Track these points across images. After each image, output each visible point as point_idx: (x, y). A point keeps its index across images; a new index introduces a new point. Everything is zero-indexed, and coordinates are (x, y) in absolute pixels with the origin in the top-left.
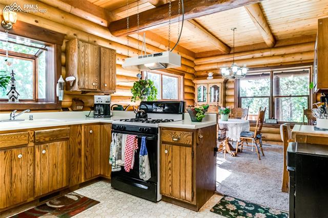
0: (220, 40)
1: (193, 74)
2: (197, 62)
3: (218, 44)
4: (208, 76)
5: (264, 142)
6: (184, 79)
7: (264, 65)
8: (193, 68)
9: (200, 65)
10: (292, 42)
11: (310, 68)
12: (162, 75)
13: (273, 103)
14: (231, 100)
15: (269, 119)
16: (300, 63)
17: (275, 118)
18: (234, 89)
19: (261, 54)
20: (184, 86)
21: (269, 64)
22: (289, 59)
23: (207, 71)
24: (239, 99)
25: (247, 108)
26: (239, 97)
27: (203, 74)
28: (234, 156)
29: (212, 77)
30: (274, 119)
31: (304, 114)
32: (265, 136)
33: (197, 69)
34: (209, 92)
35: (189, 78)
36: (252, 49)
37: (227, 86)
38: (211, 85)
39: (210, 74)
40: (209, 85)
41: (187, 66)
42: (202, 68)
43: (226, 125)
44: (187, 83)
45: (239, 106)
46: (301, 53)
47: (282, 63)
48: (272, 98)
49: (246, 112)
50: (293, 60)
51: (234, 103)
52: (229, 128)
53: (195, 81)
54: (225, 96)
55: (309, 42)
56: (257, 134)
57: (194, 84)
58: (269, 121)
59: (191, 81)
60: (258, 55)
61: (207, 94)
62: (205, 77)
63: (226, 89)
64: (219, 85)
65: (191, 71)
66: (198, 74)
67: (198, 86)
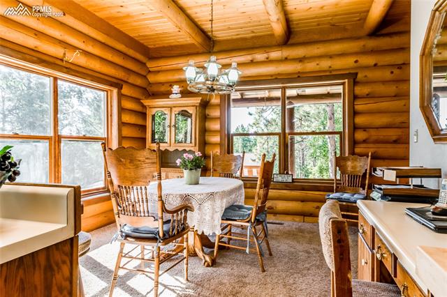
0: (188, 17)
1: (145, 89)
2: (152, 65)
3: (184, 22)
4: (171, 93)
5: (272, 216)
6: (120, 96)
7: (272, 76)
8: (145, 77)
9: (159, 72)
10: (316, 37)
11: (343, 84)
12: (56, 79)
13: (286, 146)
14: (216, 139)
15: (280, 173)
16: (328, 74)
17: (290, 173)
18: (219, 118)
19: (266, 55)
20: (121, 110)
21: (279, 74)
22: (311, 66)
23: (171, 84)
24: (229, 138)
25: (241, 155)
26: (228, 134)
27: (163, 89)
28: (208, 266)
29: (179, 95)
30: (287, 173)
31: (336, 166)
32: (274, 206)
33: (152, 78)
34: (173, 123)
35: (133, 95)
36: (250, 44)
37: (207, 112)
38: (176, 110)
39: (176, 89)
40: (174, 109)
41: (128, 69)
42: (161, 78)
43: (186, 198)
44: (128, 105)
45: (230, 150)
46: (331, 57)
47: (299, 72)
48: (283, 136)
49: (239, 162)
50: (317, 68)
51: (221, 145)
52: (195, 204)
53: (147, 102)
54: (204, 131)
55: (341, 39)
56: (258, 213)
57: (144, 107)
58: (280, 178)
59: (137, 100)
60: (260, 56)
61: (170, 126)
62: (166, 95)
63: (204, 118)
64: (191, 111)
65: (139, 82)
66: (155, 89)
67: (154, 111)
